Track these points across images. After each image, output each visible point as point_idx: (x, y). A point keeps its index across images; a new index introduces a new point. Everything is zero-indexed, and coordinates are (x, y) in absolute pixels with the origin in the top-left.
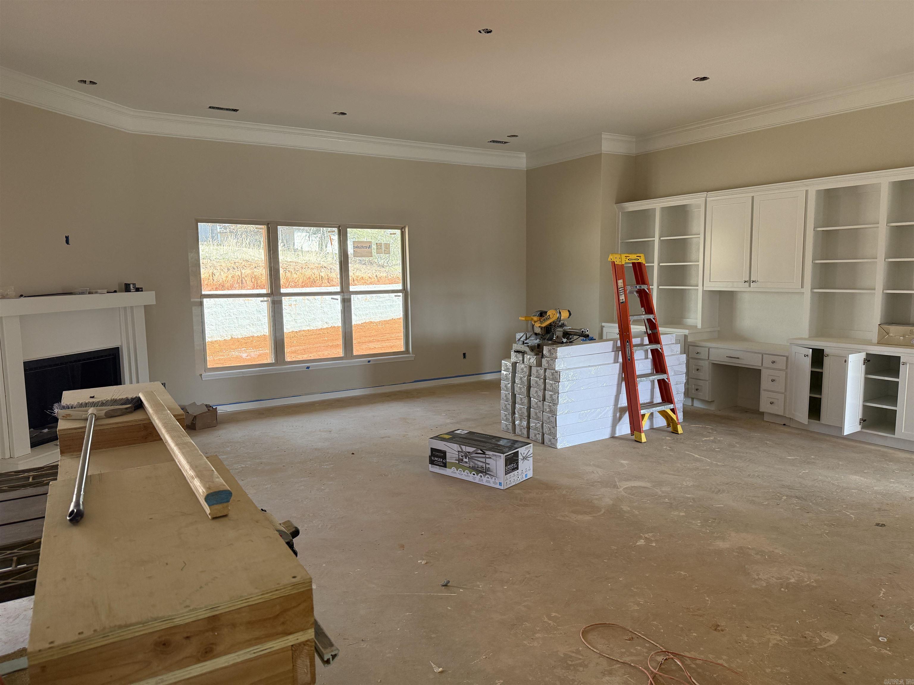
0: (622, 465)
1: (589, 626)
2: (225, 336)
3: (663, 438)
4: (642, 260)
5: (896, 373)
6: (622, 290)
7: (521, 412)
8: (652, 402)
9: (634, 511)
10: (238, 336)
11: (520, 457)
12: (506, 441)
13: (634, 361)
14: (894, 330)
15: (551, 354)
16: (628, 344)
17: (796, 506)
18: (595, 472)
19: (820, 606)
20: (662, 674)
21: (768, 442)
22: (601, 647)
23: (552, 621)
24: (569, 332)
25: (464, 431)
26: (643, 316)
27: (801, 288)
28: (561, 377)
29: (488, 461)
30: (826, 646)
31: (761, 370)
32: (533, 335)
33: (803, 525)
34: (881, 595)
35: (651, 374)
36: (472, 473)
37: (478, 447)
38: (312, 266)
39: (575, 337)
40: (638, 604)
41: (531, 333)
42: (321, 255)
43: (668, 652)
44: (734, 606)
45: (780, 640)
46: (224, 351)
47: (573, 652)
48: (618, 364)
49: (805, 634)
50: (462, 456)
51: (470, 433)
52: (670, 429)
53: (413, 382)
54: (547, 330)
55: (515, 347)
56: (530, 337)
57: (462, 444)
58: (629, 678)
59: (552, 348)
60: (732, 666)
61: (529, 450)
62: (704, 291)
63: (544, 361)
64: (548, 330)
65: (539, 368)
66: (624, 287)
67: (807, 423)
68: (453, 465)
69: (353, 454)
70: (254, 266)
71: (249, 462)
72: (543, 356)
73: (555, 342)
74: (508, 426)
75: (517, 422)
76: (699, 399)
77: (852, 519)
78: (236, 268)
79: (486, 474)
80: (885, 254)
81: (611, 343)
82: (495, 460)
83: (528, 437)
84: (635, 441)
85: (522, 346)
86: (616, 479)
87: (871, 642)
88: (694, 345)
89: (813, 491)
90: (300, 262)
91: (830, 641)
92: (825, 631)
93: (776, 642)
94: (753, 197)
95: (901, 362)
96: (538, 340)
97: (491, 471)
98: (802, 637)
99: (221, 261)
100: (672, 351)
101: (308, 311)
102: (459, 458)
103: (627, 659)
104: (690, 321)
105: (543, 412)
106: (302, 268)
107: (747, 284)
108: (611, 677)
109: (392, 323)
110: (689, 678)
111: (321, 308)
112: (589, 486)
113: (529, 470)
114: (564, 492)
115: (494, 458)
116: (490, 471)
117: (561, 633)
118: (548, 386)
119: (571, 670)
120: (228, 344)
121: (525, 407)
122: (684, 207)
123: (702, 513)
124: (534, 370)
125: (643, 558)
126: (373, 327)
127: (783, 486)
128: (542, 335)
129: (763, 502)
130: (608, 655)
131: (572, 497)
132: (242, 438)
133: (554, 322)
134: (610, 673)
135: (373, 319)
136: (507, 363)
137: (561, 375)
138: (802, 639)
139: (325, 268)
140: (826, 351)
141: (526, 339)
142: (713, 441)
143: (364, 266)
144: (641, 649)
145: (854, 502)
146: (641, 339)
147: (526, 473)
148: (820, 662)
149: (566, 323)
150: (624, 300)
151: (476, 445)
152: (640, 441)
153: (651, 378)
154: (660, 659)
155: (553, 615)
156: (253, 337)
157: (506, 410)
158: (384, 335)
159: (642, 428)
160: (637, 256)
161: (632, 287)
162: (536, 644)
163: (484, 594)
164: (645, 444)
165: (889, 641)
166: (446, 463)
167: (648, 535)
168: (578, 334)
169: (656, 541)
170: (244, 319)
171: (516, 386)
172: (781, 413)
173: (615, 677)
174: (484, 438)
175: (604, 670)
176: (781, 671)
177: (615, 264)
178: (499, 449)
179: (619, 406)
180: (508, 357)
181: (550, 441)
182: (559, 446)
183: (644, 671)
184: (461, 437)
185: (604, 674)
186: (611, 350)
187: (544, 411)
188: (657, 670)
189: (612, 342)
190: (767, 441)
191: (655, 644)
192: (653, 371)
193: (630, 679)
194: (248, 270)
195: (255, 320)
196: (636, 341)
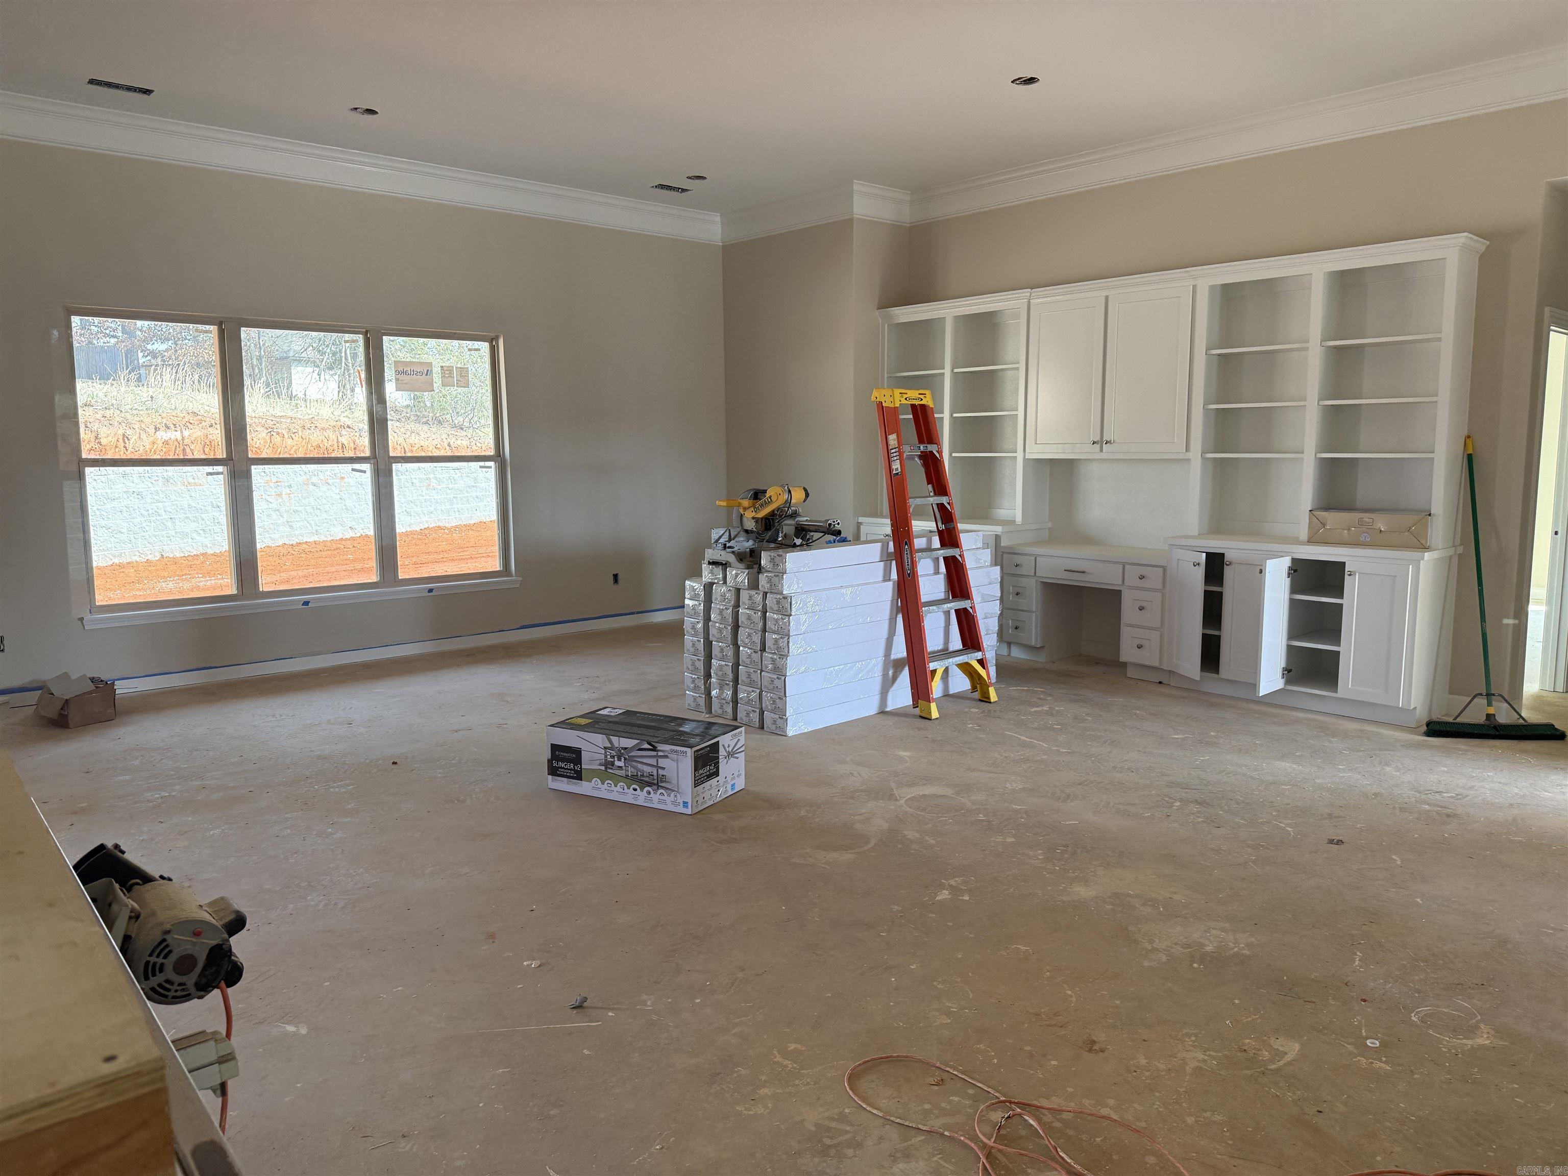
0: (901, 760)
1: (860, 1065)
2: (149, 553)
3: (966, 710)
4: (927, 401)
5: (1339, 591)
6: (895, 452)
7: (721, 672)
8: (946, 649)
9: (927, 838)
10: (175, 554)
11: (722, 752)
12: (694, 725)
13: (918, 578)
14: (1333, 518)
15: (775, 565)
16: (906, 547)
17: (1198, 817)
18: (855, 773)
19: (1262, 990)
20: (1004, 1147)
21: (1138, 712)
22: (884, 1103)
23: (790, 1060)
24: (806, 527)
25: (616, 710)
26: (931, 499)
27: (1186, 451)
28: (793, 606)
29: (662, 762)
30: (1281, 1063)
31: (1121, 591)
32: (742, 533)
33: (1212, 849)
34: (1357, 964)
35: (945, 601)
36: (631, 788)
37: (643, 738)
38: (323, 425)
39: (816, 535)
40: (949, 1014)
41: (739, 529)
42: (341, 406)
43: (1011, 1102)
44: (1118, 1002)
45: (1204, 1061)
46: (146, 582)
47: (833, 1119)
48: (891, 583)
49: (1244, 1044)
50: (613, 757)
51: (628, 713)
52: (977, 695)
53: (517, 629)
54: (766, 524)
55: (710, 554)
56: (736, 536)
57: (613, 733)
58: (942, 1162)
59: (776, 555)
60: (1126, 1118)
61: (739, 740)
62: (1026, 460)
63: (763, 579)
64: (769, 524)
65: (753, 592)
66: (899, 447)
67: (1198, 678)
68: (595, 773)
69: (395, 763)
70: (208, 423)
71: (178, 787)
72: (760, 570)
73: (782, 544)
74: (697, 700)
75: (715, 691)
76: (1019, 644)
77: (1290, 834)
78: (172, 426)
79: (659, 787)
80: (1319, 393)
81: (878, 546)
82: (676, 759)
83: (735, 719)
84: (920, 716)
85: (723, 553)
86: (893, 785)
87: (1355, 1051)
88: (1012, 552)
89: (1220, 791)
90: (299, 417)
91: (1286, 1053)
92: (1277, 1037)
93: (1197, 1064)
94: (1107, 298)
95: (1346, 571)
96: (751, 543)
97: (668, 782)
98: (1241, 1051)
99: (141, 413)
100: (977, 560)
101: (315, 507)
102: (606, 760)
103: (936, 1123)
104: (1002, 513)
105: (762, 671)
106: (303, 427)
107: (1097, 446)
108: (907, 1162)
109: (479, 529)
110: (1052, 1149)
111: (340, 501)
112: (845, 800)
113: (739, 776)
114: (802, 813)
115: (674, 756)
116: (665, 782)
117: (808, 1083)
118: (769, 624)
119: (831, 1157)
120: (153, 568)
121: (729, 664)
122: (991, 315)
123: (1043, 836)
124: (744, 595)
125: (949, 924)
126: (444, 536)
127: (1171, 784)
128: (758, 533)
129: (1142, 814)
130: (899, 1118)
131: (817, 820)
132: (166, 740)
133: (778, 509)
134: (907, 1155)
135: (443, 521)
136: (694, 585)
137: (793, 602)
138: (1239, 1054)
139: (349, 427)
140: (1228, 557)
141: (730, 540)
142: (1050, 713)
143: (425, 427)
144: (959, 1101)
145: (1288, 806)
146: (928, 540)
147: (733, 783)
148: (1277, 1095)
149: (801, 511)
150: (900, 470)
151: (640, 734)
152: (928, 717)
153: (945, 606)
154: (997, 1116)
155: (792, 1048)
156: (204, 554)
157: (695, 670)
158: (464, 549)
159: (932, 694)
160: (919, 394)
161: (912, 449)
162: (760, 1110)
163: (655, 1018)
164: (937, 722)
165: (1384, 1044)
166: (580, 772)
167: (955, 881)
168: (822, 529)
169: (970, 891)
170: (186, 520)
171: (712, 626)
172: (1156, 664)
173: (916, 1162)
174: (654, 721)
175: (894, 1151)
176: (1213, 1119)
177: (883, 407)
178: (680, 739)
179: (893, 657)
180: (696, 573)
181: (775, 722)
182: (791, 732)
183: (968, 1145)
184: (610, 722)
185: (893, 1158)
186: (878, 558)
187: (763, 669)
188: (993, 1140)
189: (879, 544)
190: (1137, 710)
191: (986, 1089)
192: (947, 595)
193: (945, 1164)
194: (196, 430)
195: (208, 523)
196: (919, 543)
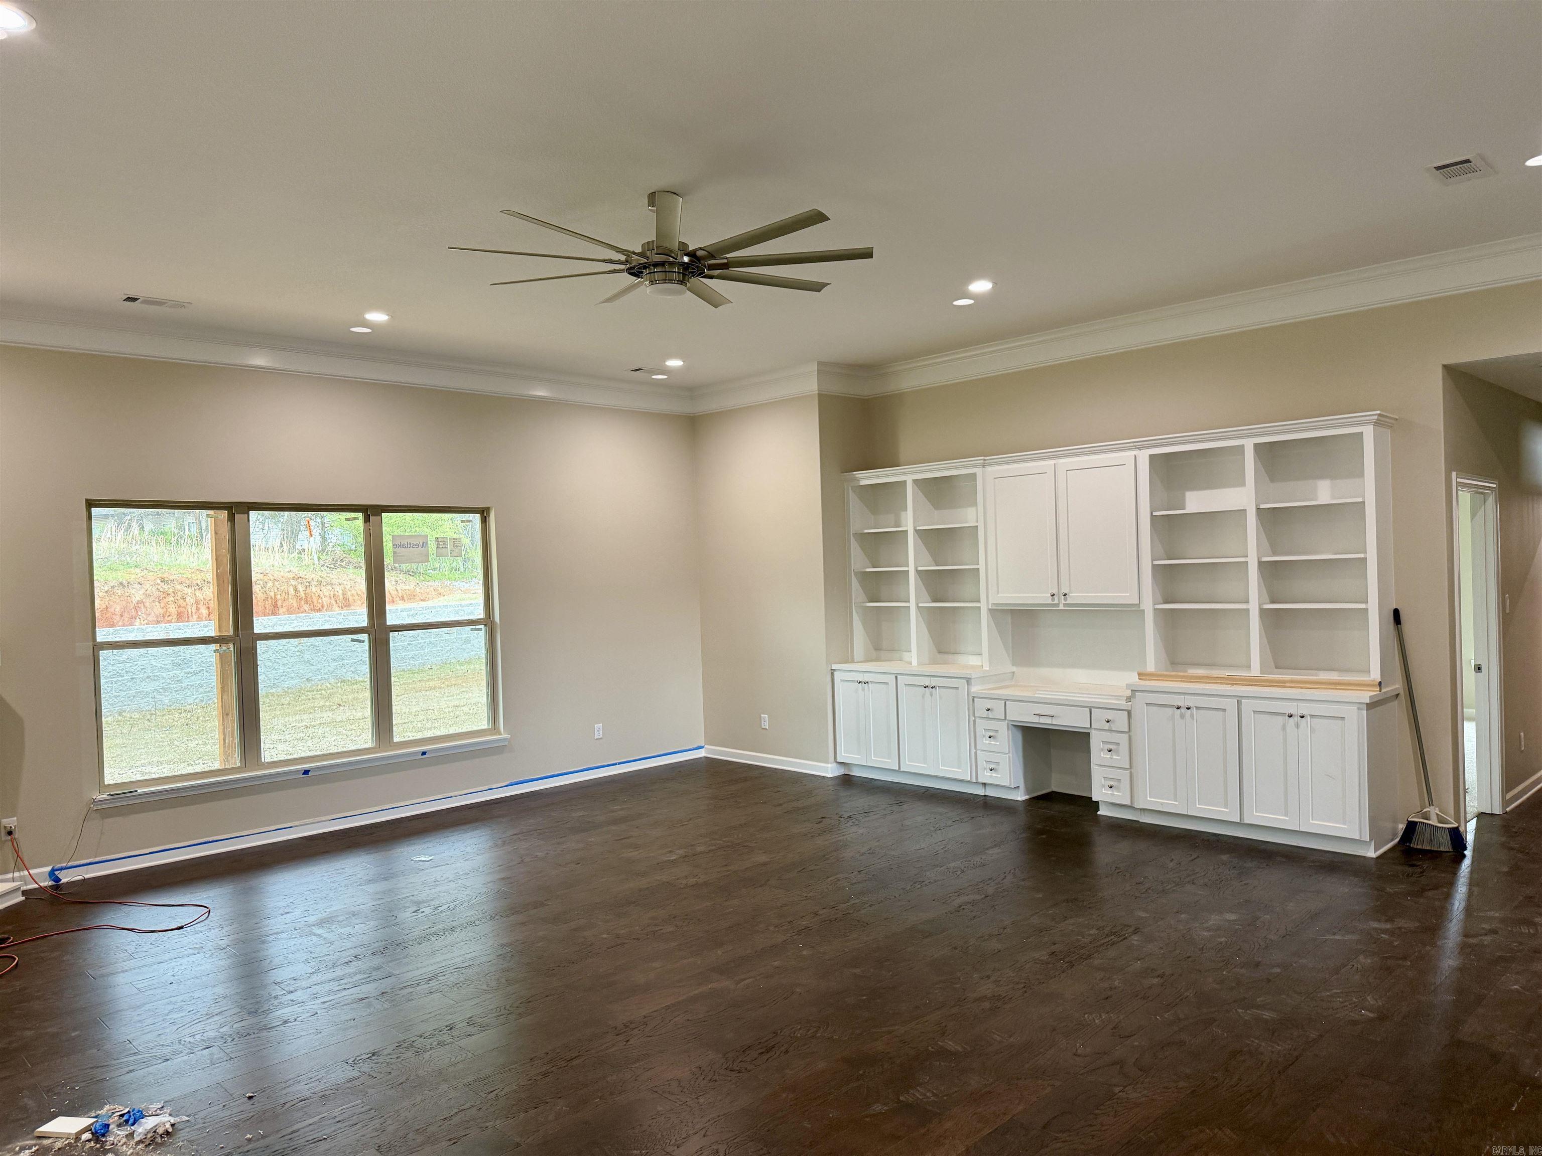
27: (1139, 603)
31: (1089, 733)
53: (504, 787)
62: (989, 609)
76: (995, 784)
80: (1258, 551)
88: (982, 697)
94: (1055, 465)
107: (1056, 598)
122: (948, 479)
172: (1127, 802)
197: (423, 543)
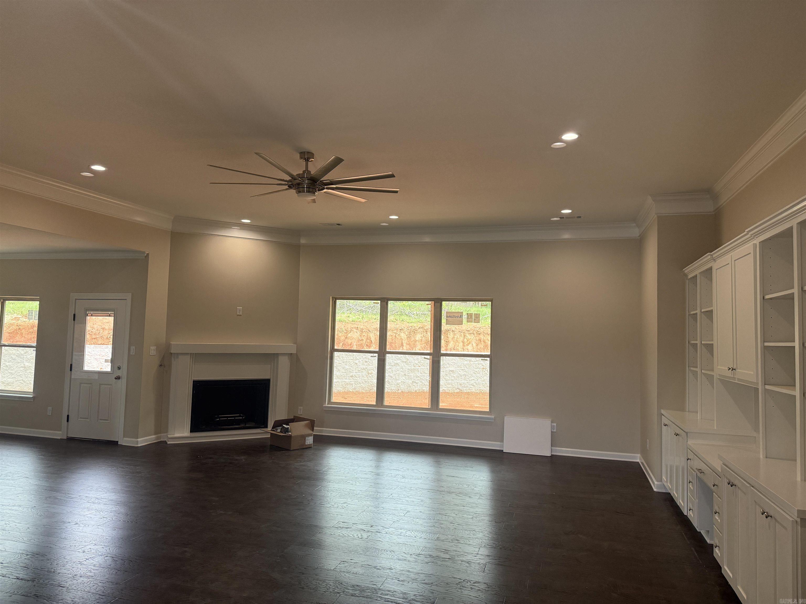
27: (757, 382)
94: (731, 256)
197: (461, 316)
